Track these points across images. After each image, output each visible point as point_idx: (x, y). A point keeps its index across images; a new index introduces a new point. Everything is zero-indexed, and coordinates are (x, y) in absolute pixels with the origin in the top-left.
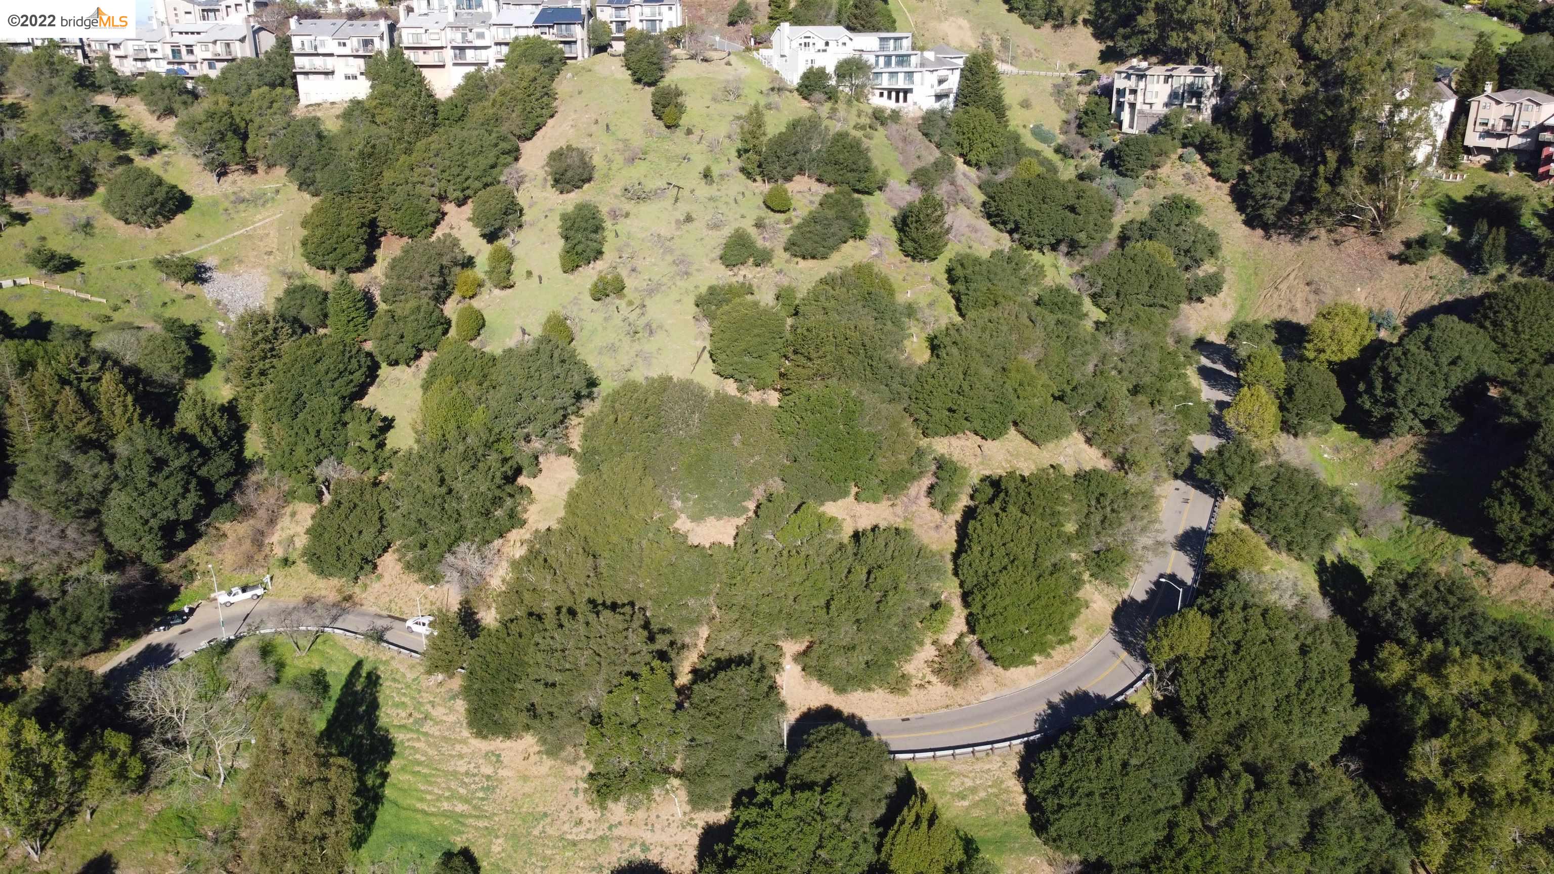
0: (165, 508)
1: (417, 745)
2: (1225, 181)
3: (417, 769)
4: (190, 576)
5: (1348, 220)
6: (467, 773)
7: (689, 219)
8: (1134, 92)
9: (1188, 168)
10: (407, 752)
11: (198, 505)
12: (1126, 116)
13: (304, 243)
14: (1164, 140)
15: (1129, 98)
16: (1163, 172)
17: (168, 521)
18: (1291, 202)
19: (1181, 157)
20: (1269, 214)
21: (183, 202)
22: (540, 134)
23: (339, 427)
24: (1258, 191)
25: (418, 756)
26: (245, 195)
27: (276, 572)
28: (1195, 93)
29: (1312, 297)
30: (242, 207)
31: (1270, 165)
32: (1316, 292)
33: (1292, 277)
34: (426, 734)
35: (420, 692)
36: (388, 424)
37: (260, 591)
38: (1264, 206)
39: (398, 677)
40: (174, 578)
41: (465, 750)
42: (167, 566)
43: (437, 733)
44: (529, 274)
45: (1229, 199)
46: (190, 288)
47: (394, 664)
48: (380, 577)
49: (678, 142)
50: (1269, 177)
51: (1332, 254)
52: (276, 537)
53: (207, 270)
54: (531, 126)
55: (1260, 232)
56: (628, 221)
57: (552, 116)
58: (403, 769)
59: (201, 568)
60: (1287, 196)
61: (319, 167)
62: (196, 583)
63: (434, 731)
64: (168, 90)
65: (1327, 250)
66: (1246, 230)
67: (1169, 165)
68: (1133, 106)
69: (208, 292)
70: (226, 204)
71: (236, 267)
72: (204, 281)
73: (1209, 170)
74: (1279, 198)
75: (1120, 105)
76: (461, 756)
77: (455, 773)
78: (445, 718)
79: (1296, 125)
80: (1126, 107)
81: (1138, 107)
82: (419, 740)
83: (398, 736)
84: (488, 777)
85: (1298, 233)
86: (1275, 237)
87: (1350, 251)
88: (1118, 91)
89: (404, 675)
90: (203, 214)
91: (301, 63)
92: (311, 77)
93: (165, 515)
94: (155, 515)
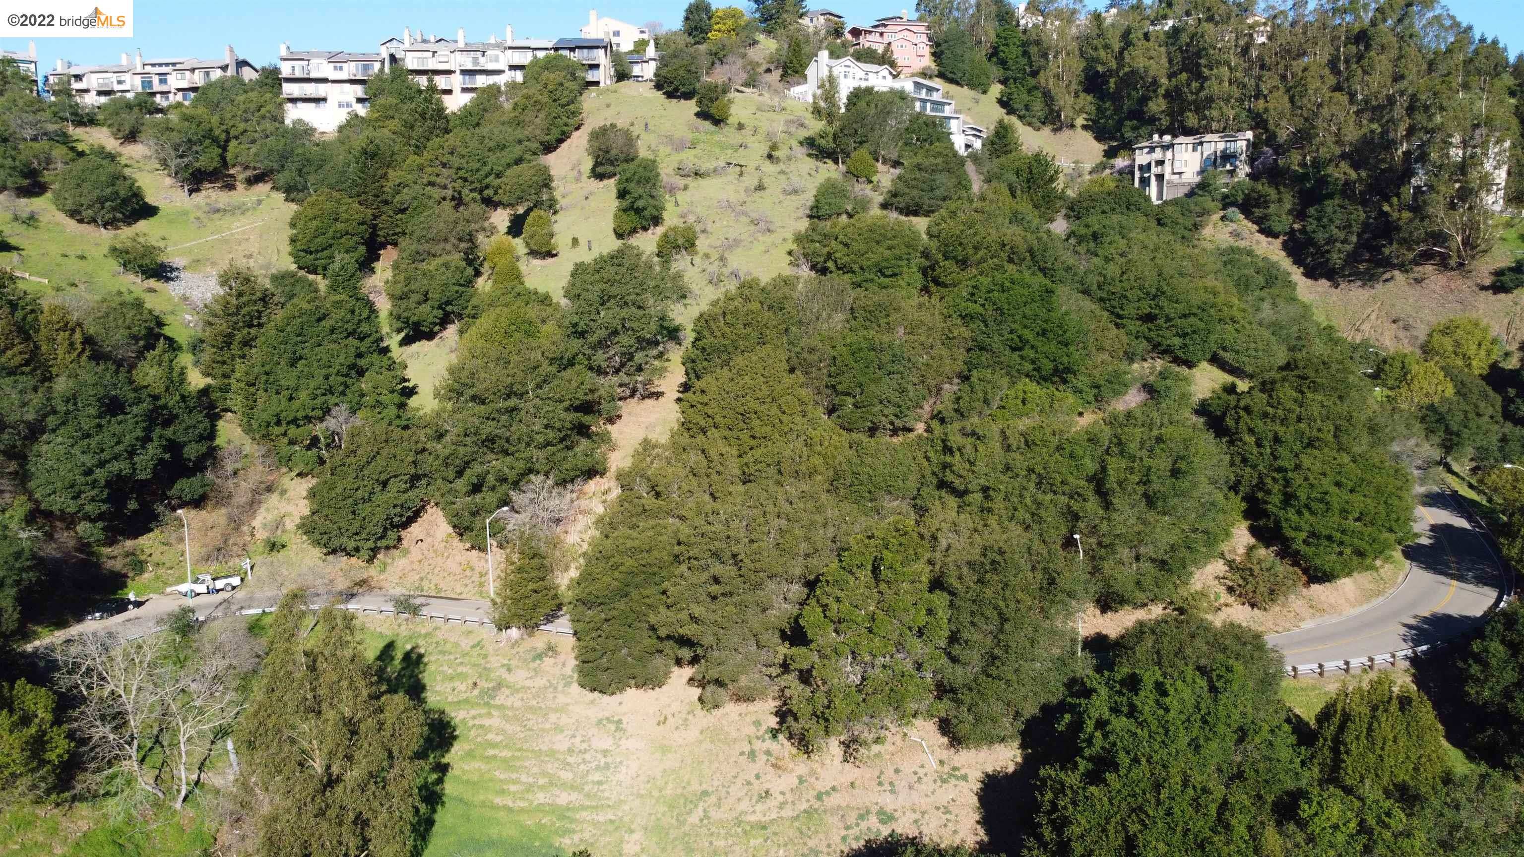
0: (116, 458)
1: (487, 722)
2: (1276, 236)
3: (491, 752)
4: (139, 566)
5: (1426, 256)
6: (570, 751)
7: (760, 187)
8: (1160, 163)
9: (1232, 226)
10: (473, 733)
11: (161, 461)
12: (1153, 191)
13: (293, 241)
14: (1207, 201)
15: (1154, 170)
16: (1207, 231)
17: (119, 476)
18: (1358, 246)
19: (1223, 218)
20: (1336, 258)
21: (149, 211)
22: (564, 146)
23: (353, 373)
24: (1321, 237)
25: (490, 736)
26: (221, 206)
27: (258, 559)
28: (1228, 157)
29: (1401, 334)
30: (217, 215)
31: (1329, 210)
32: (1406, 328)
33: (1373, 316)
34: (501, 707)
35: (485, 656)
36: (410, 392)
37: (236, 581)
38: (1328, 252)
39: (448, 646)
40: (117, 565)
41: (564, 720)
42: (106, 550)
43: (518, 704)
44: (575, 241)
45: (1283, 254)
46: (152, 283)
47: (439, 636)
48: (407, 552)
49: (728, 134)
50: (1331, 221)
51: (1413, 291)
52: (261, 520)
53: (173, 270)
54: (555, 133)
55: (1324, 283)
56: (688, 193)
57: (577, 129)
58: (470, 754)
59: (156, 558)
60: (1354, 239)
61: (313, 169)
62: (146, 575)
63: (515, 701)
64: (136, 110)
65: (1407, 288)
66: (1309, 282)
67: (1211, 226)
68: (1160, 177)
69: (173, 289)
70: (199, 214)
71: (209, 269)
72: (168, 279)
73: (1256, 227)
74: (1344, 241)
75: (1145, 182)
76: (558, 729)
77: (552, 753)
78: (528, 683)
79: (1356, 166)
80: (1153, 179)
81: (1167, 177)
82: (489, 714)
83: (457, 716)
84: (605, 753)
85: (1369, 278)
86: (1342, 286)
87: (1433, 286)
88: (1141, 167)
89: (457, 645)
90: (170, 222)
91: (289, 89)
92: (300, 105)
93: (115, 466)
94: (102, 464)
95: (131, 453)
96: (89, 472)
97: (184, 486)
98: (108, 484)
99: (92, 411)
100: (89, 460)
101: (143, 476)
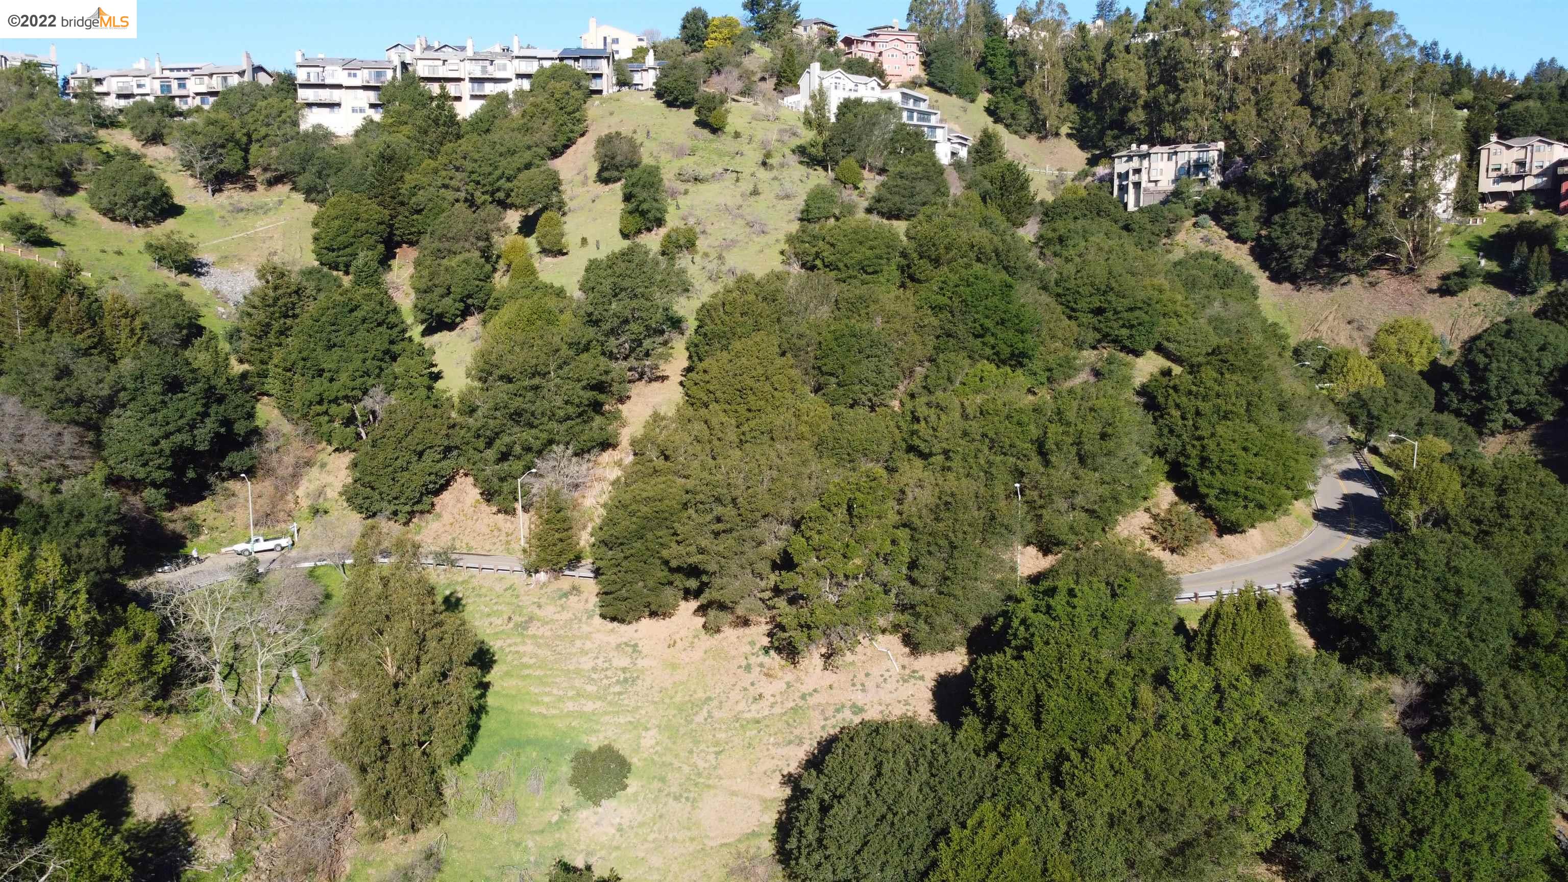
0: (179, 431)
1: (521, 649)
2: (1244, 242)
3: (527, 672)
4: (196, 530)
5: (1380, 262)
6: (594, 669)
7: (755, 192)
8: (1138, 171)
9: (1204, 232)
10: (510, 658)
11: (217, 434)
12: (1130, 198)
13: (316, 239)
14: (1179, 208)
15: (1133, 178)
16: (1180, 237)
17: (181, 447)
18: (1318, 251)
19: (1195, 225)
20: (1298, 264)
21: (177, 211)
22: (570, 151)
23: (387, 358)
24: (1283, 242)
25: (525, 660)
26: (243, 205)
28: (1200, 166)
29: (1356, 334)
30: (241, 215)
31: (1292, 217)
32: (1359, 329)
33: (1331, 318)
34: (534, 636)
35: (518, 596)
36: (437, 377)
37: (284, 542)
38: (1291, 257)
39: (483, 591)
40: (178, 527)
41: (588, 645)
42: (167, 515)
43: (548, 634)
44: (584, 241)
45: (1251, 259)
46: (184, 277)
47: (475, 582)
48: (439, 516)
49: (724, 142)
50: (1294, 228)
51: (1367, 295)
52: (305, 488)
53: (203, 265)
54: (562, 140)
55: (1287, 286)
56: (688, 197)
57: (582, 135)
58: (508, 674)
59: (210, 522)
60: (1314, 245)
61: (332, 171)
62: (202, 537)
63: (546, 631)
64: (158, 113)
65: (1362, 291)
66: (1273, 285)
67: (1183, 232)
68: (1137, 185)
69: (204, 284)
70: (223, 213)
71: (236, 265)
72: (199, 275)
73: (1225, 233)
74: (1306, 247)
75: (1123, 189)
76: (583, 652)
77: (578, 672)
78: (557, 617)
79: (1317, 176)
80: (1131, 187)
81: (1143, 185)
82: (524, 643)
83: (495, 645)
84: (624, 670)
85: (1329, 282)
86: (1304, 289)
87: (1386, 290)
88: (1120, 175)
89: (491, 589)
90: (197, 220)
91: (305, 95)
92: (315, 110)
93: (178, 438)
94: (167, 436)
95: (192, 427)
96: (156, 443)
97: (234, 459)
98: (173, 453)
99: (157, 388)
100: (156, 432)
101: (202, 447)
